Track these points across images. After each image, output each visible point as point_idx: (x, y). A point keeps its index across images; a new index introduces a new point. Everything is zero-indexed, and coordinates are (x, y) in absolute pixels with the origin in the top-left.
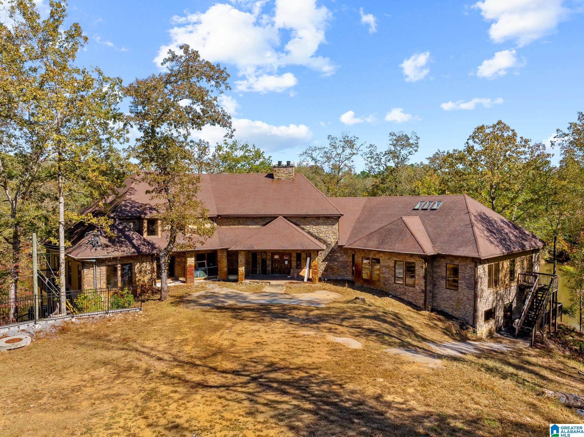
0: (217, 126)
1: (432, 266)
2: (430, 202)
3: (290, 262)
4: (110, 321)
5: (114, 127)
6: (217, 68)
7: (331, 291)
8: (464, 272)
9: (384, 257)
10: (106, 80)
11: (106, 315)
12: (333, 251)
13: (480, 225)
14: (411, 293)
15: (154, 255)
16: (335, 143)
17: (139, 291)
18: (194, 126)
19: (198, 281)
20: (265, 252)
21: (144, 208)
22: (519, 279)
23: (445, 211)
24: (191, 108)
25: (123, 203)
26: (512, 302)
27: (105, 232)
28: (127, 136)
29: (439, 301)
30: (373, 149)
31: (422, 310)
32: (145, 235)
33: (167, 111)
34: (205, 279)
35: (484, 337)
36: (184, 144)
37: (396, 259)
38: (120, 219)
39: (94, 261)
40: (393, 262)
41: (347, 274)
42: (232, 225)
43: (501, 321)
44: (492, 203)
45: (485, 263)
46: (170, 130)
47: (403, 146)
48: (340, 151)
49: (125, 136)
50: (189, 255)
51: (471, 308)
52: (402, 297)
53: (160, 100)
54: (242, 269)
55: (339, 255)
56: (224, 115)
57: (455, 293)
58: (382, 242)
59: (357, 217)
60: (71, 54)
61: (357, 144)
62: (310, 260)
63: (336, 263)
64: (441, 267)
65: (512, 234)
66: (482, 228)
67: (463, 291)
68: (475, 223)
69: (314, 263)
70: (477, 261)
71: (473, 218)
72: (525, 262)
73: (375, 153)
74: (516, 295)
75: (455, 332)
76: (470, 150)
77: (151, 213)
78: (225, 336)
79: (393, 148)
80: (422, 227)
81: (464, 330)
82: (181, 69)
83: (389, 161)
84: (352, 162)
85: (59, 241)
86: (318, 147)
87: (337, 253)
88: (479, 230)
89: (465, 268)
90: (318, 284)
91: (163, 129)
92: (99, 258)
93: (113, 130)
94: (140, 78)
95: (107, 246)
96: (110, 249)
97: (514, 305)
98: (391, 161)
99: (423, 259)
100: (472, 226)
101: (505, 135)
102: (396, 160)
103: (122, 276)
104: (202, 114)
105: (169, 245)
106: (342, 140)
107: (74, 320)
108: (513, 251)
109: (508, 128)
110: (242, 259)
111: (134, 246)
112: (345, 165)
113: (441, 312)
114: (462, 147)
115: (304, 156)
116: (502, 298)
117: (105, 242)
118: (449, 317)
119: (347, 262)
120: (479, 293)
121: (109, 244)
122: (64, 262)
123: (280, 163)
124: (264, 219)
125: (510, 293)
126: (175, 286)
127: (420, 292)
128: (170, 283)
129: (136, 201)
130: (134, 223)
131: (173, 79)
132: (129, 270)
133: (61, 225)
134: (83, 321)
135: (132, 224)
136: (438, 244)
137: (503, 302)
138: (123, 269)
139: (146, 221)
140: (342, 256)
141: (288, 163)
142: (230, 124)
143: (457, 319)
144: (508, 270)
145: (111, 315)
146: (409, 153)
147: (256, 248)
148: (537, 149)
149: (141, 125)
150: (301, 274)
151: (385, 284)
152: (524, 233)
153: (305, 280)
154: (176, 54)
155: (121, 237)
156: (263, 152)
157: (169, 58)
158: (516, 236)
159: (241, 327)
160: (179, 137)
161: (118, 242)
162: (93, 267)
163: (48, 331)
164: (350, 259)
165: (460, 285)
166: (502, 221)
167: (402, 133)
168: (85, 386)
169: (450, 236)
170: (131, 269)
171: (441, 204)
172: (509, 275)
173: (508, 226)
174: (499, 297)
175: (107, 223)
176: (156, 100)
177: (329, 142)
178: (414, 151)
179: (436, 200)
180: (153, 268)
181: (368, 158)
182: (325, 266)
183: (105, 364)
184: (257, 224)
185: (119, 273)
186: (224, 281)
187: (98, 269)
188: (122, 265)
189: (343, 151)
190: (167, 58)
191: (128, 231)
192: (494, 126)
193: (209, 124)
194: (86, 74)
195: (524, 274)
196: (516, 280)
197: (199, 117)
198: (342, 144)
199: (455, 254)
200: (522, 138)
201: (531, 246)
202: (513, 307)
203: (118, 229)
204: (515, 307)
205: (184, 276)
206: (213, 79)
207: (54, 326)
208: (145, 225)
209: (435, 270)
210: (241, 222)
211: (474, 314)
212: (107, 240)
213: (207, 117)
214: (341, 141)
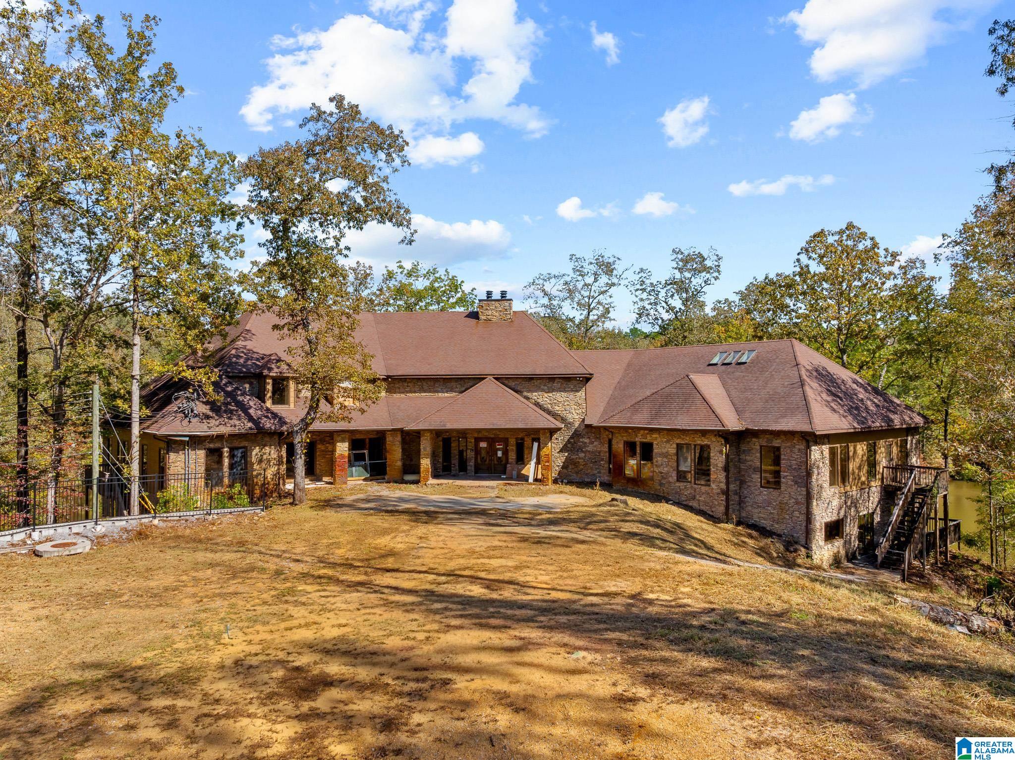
0: (388, 224)
1: (738, 452)
2: (736, 352)
3: (506, 452)
4: (213, 524)
5: (220, 232)
6: (387, 132)
7: (572, 494)
8: (790, 456)
9: (659, 439)
10: (209, 156)
11: (207, 517)
12: (576, 435)
13: (815, 385)
14: (704, 496)
15: (282, 433)
16: (582, 267)
17: (257, 492)
18: (351, 224)
19: (353, 483)
20: (463, 434)
21: (268, 361)
22: (885, 475)
23: (760, 365)
24: (347, 196)
25: (233, 352)
26: (873, 513)
27: (205, 394)
28: (241, 246)
29: (750, 508)
30: (644, 275)
31: (722, 522)
32: (269, 404)
33: (308, 197)
34: (365, 480)
35: (825, 565)
36: (335, 251)
37: (678, 441)
38: (228, 377)
39: (187, 439)
40: (675, 446)
41: (599, 472)
42: (411, 392)
43: (856, 543)
44: (842, 358)
45: (823, 444)
46: (312, 231)
47: (696, 272)
48: (589, 280)
49: (238, 247)
50: (340, 438)
51: (803, 518)
52: (690, 504)
53: (298, 180)
54: (425, 463)
55: (587, 441)
56: (399, 207)
57: (775, 493)
58: (656, 415)
59: (617, 380)
60: (157, 111)
61: (619, 268)
62: (539, 446)
63: (582, 455)
64: (754, 451)
65: (871, 402)
66: (819, 389)
67: (789, 490)
68: (808, 380)
69: (545, 451)
70: (809, 438)
71: (803, 373)
72: (895, 450)
73: (648, 282)
74: (879, 502)
75: (775, 555)
76: (804, 272)
77: (278, 368)
78: (399, 539)
79: (678, 276)
80: (721, 391)
81: (791, 552)
82: (330, 134)
83: (672, 296)
84: (611, 297)
85: (130, 407)
86: (553, 273)
87: (583, 437)
88: (814, 392)
89: (791, 451)
90: (551, 486)
91: (302, 227)
92: (195, 436)
93: (219, 237)
94: (266, 148)
95: (208, 417)
96: (213, 422)
97: (877, 519)
98: (676, 297)
99: (723, 437)
100: (802, 385)
101: (861, 247)
102: (684, 295)
103: (231, 467)
104: (363, 205)
105: (308, 413)
106: (594, 261)
107: (156, 522)
108: (870, 427)
109: (863, 235)
110: (426, 446)
111: (251, 419)
112: (599, 303)
113: (753, 527)
114: (789, 269)
115: (531, 289)
116: (855, 504)
117: (205, 411)
118: (765, 532)
119: (599, 452)
120: (815, 490)
121: (211, 414)
122: (138, 440)
123: (489, 294)
124: (462, 382)
125: (869, 497)
126: (316, 489)
127: (718, 494)
128: (309, 485)
129: (255, 350)
130: (251, 384)
131: (318, 149)
132: (242, 457)
133: (135, 381)
134: (170, 524)
135: (247, 386)
136: (747, 415)
137: (858, 512)
138: (232, 456)
139: (270, 381)
140: (592, 443)
141: (503, 294)
142: (409, 221)
143: (779, 536)
144: (865, 458)
145: (215, 517)
146: (705, 282)
147: (449, 426)
148: (912, 268)
149: (266, 221)
150: (523, 472)
151: (661, 484)
152: (892, 402)
153: (531, 480)
154: (323, 110)
155: (229, 403)
156: (462, 282)
157: (313, 117)
158: (877, 406)
159: (424, 531)
160: (327, 241)
161: (225, 412)
162: (184, 449)
163: (116, 536)
164: (605, 448)
165: (783, 480)
166: (855, 382)
167: (693, 250)
168: (185, 586)
169: (767, 401)
170: (245, 456)
171: (753, 354)
172: (866, 467)
173: (866, 390)
174: (850, 503)
175: (209, 378)
176: (292, 180)
177: (572, 265)
178: (713, 280)
179: (745, 350)
180: (280, 457)
181: (637, 290)
182: (563, 459)
183: (212, 565)
184: (451, 390)
185: (226, 462)
186: (396, 482)
187: (192, 453)
188: (232, 450)
189: (596, 280)
190: (309, 116)
191: (242, 395)
192: (841, 232)
193: (375, 222)
194: (182, 138)
195: (893, 468)
196: (879, 477)
197: (359, 210)
198: (593, 268)
199: (774, 429)
200: (886, 250)
201: (903, 421)
202: (875, 521)
203: (226, 392)
204: (878, 523)
205: (331, 474)
206: (382, 149)
207: (126, 530)
208: (269, 387)
209: (743, 457)
210: (425, 387)
211: (807, 527)
212: (208, 407)
213: (372, 210)
214: (591, 263)
